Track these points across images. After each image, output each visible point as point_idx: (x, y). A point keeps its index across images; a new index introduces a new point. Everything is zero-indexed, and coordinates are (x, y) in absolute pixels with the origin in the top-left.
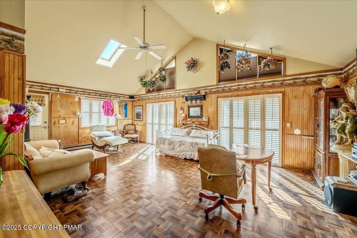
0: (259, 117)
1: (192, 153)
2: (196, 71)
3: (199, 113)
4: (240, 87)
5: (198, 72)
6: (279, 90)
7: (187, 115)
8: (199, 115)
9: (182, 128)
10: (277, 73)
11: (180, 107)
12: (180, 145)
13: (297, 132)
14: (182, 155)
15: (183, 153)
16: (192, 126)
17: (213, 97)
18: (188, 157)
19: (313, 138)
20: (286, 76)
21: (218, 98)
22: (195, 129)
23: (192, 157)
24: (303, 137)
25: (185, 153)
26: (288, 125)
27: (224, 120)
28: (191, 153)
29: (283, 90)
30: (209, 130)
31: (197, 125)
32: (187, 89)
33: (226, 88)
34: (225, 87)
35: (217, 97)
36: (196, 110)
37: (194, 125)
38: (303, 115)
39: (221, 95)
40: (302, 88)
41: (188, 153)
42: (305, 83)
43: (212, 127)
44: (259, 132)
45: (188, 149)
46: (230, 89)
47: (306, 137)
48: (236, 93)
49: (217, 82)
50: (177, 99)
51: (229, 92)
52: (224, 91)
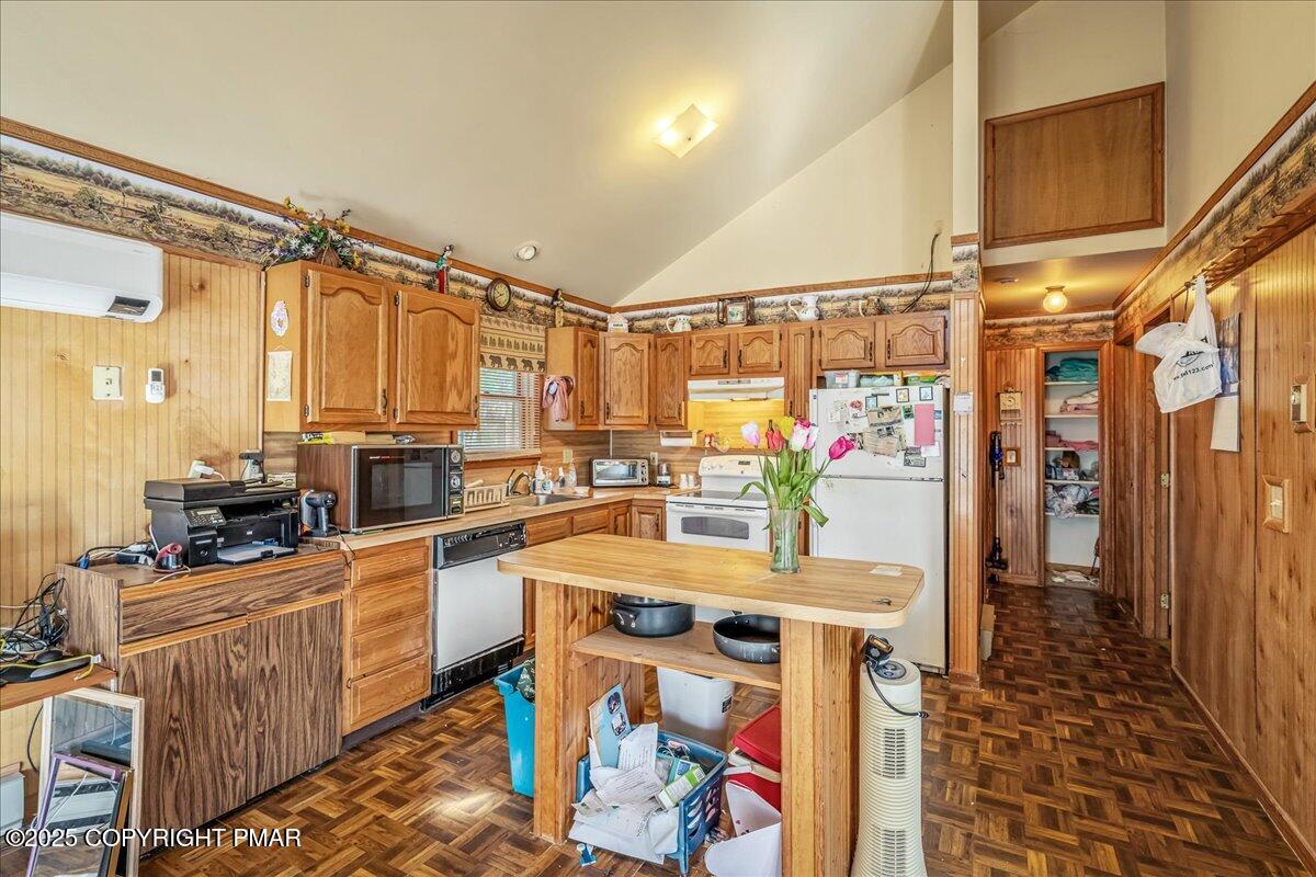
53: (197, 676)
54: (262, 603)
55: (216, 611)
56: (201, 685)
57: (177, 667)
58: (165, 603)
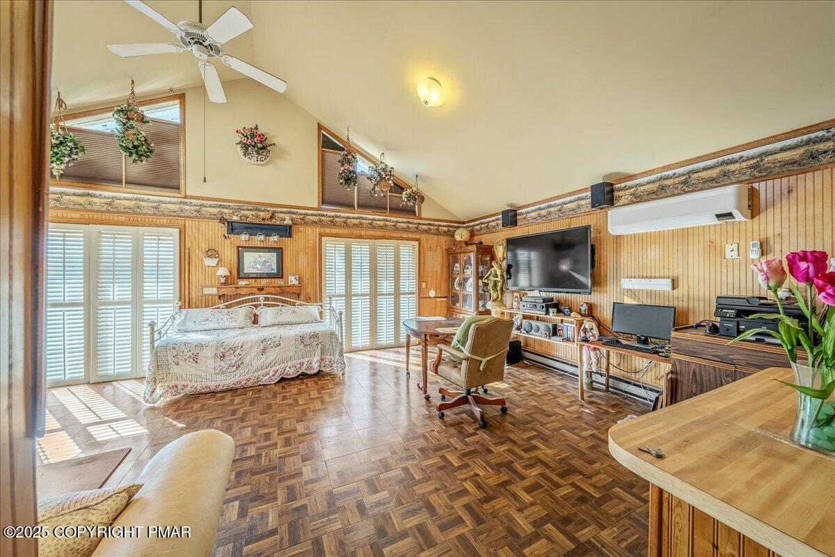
0: (392, 274)
1: (302, 360)
2: (265, 162)
3: (274, 267)
4: (364, 221)
5: (270, 167)
6: (414, 236)
7: (235, 273)
8: (275, 272)
9: (219, 308)
10: (410, 212)
11: (204, 247)
12: (264, 351)
13: (432, 293)
14: (271, 374)
15: (274, 368)
16: (257, 299)
17: (311, 233)
18: (292, 373)
19: (445, 299)
20: (421, 219)
21: (321, 235)
22: (265, 305)
23: (303, 370)
24: (437, 299)
25: (282, 366)
26: (424, 285)
27: (335, 282)
28: (299, 361)
29: (418, 237)
30: (303, 305)
31: (274, 295)
32: (232, 201)
33: (337, 219)
34: (337, 217)
35: (319, 234)
36: (263, 259)
37: (262, 297)
38: (436, 272)
39: (328, 230)
40: (436, 237)
41: (290, 364)
42: (438, 233)
43: (308, 298)
44: (392, 298)
45: (293, 353)
46: (345, 222)
47: (440, 299)
48: (356, 232)
49: (319, 203)
50: (188, 223)
51: (343, 227)
52: (333, 223)
53: (704, 381)
54: (743, 363)
55: (714, 356)
56: (707, 386)
57: (694, 372)
58: (688, 343)
